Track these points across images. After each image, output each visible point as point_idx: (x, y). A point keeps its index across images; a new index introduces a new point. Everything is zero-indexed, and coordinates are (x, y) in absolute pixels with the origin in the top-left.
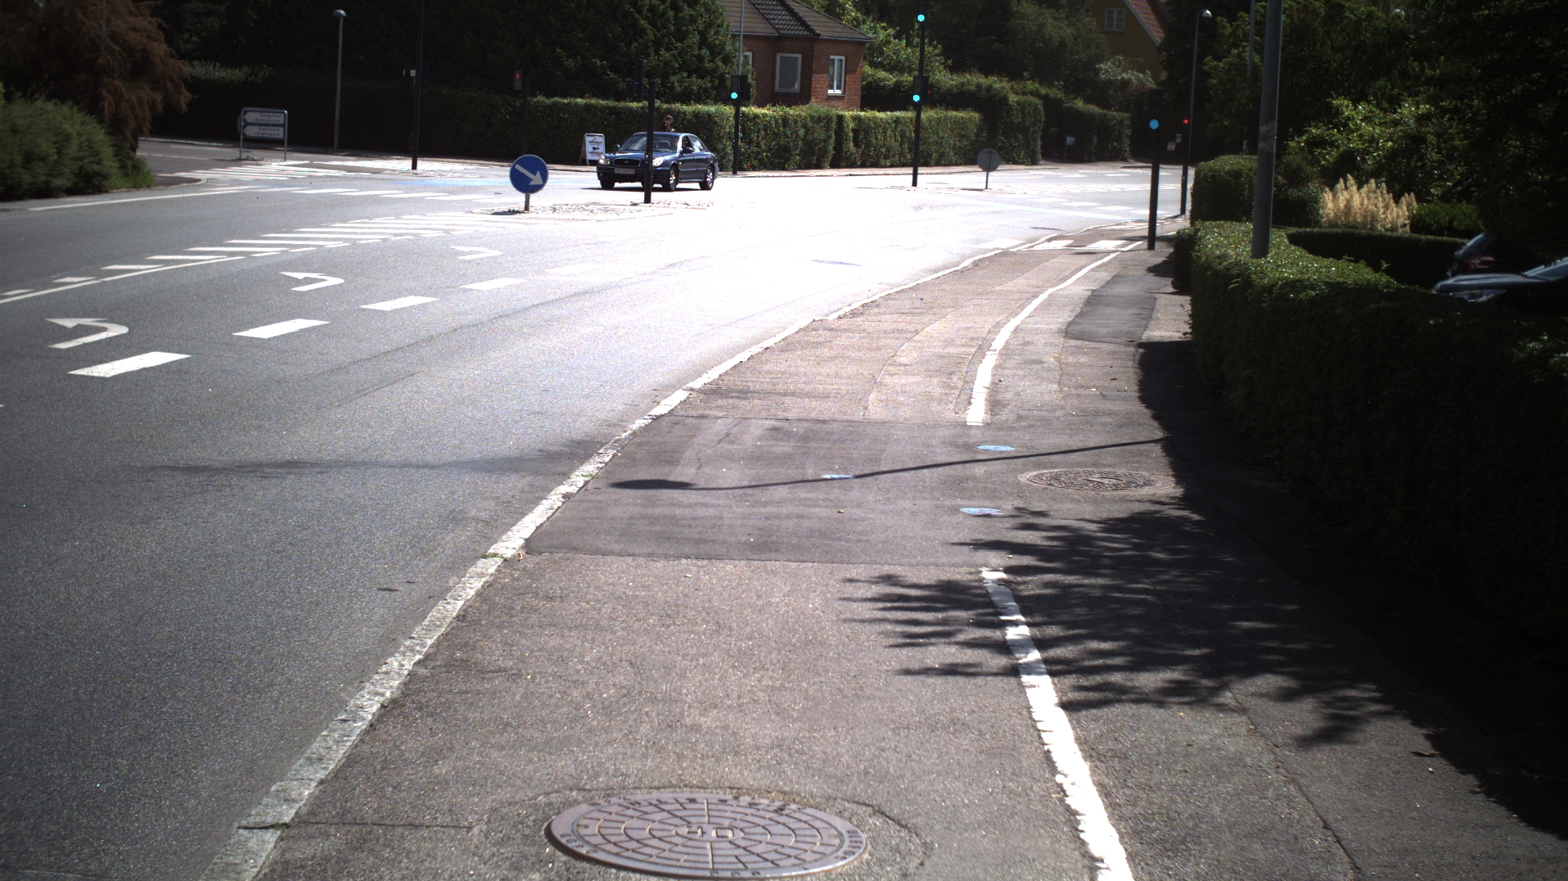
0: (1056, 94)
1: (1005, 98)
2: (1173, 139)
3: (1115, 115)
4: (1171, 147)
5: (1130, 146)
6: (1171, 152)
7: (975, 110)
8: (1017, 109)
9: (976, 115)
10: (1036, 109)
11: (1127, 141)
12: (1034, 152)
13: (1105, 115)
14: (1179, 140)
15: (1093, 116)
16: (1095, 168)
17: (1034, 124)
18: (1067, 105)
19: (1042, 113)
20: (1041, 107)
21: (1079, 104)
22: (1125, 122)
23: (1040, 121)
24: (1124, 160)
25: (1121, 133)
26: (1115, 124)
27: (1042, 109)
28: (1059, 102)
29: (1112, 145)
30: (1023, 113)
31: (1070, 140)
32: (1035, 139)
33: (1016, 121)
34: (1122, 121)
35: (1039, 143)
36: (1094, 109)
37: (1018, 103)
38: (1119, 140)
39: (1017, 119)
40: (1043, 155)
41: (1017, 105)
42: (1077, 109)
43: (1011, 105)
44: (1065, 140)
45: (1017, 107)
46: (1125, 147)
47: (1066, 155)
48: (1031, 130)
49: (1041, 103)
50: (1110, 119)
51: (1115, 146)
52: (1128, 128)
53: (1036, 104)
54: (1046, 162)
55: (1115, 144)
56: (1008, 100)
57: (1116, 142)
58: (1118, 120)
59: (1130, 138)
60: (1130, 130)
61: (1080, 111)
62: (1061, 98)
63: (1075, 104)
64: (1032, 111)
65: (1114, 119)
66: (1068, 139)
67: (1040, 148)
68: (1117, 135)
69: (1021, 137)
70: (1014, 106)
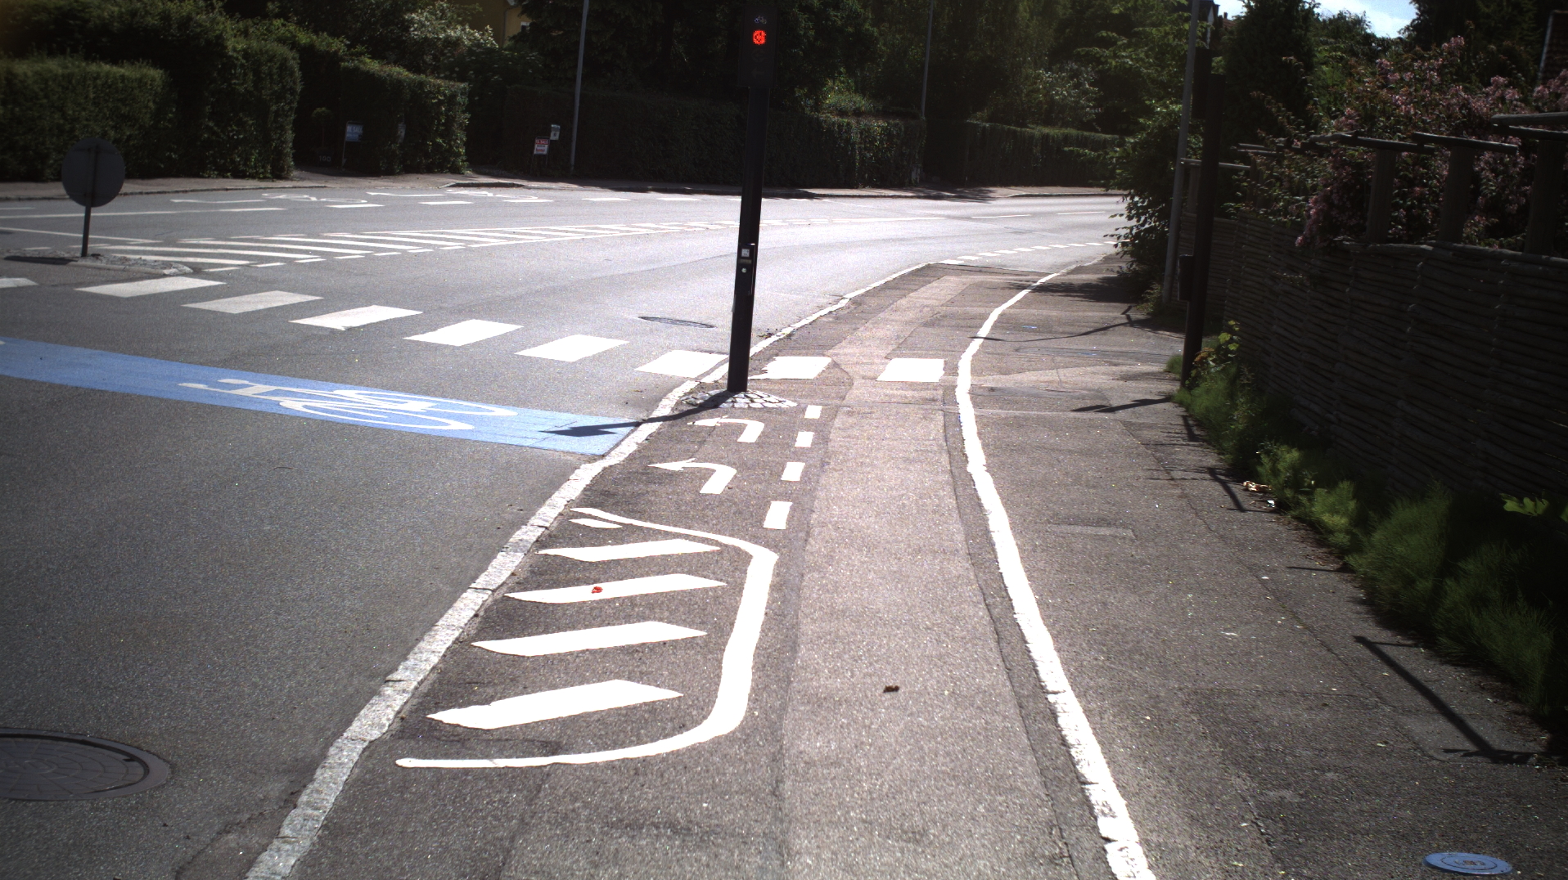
0: (329, 45)
1: (219, 41)
2: (545, 134)
3: (440, 85)
4: (541, 148)
5: (466, 144)
6: (540, 156)
7: (155, 65)
8: (242, 66)
9: (155, 74)
10: (284, 67)
11: (461, 136)
12: (279, 154)
13: (421, 84)
14: (555, 136)
15: (398, 84)
16: (399, 185)
17: (279, 97)
18: (350, 65)
19: (298, 74)
20: (294, 65)
21: (373, 66)
22: (459, 99)
23: (293, 91)
24: (455, 170)
25: (450, 120)
26: (440, 103)
27: (296, 68)
28: (333, 59)
29: (434, 144)
30: (257, 72)
31: (353, 132)
32: (282, 128)
33: (242, 89)
34: (453, 96)
35: (290, 135)
36: (400, 72)
37: (246, 54)
38: (447, 134)
39: (243, 85)
40: (295, 158)
41: (244, 58)
42: (368, 72)
43: (231, 56)
44: (344, 132)
45: (244, 61)
46: (457, 147)
47: (344, 161)
48: (274, 108)
49: (297, 56)
50: (430, 92)
51: (440, 145)
52: (464, 112)
53: (286, 60)
54: (304, 174)
55: (439, 140)
56: (226, 47)
57: (442, 136)
58: (445, 95)
59: (468, 130)
60: (468, 115)
61: (373, 74)
62: (336, 52)
63: (365, 63)
64: (275, 71)
65: (439, 92)
66: (349, 128)
67: (290, 145)
68: (443, 124)
69: (251, 122)
70: (237, 59)
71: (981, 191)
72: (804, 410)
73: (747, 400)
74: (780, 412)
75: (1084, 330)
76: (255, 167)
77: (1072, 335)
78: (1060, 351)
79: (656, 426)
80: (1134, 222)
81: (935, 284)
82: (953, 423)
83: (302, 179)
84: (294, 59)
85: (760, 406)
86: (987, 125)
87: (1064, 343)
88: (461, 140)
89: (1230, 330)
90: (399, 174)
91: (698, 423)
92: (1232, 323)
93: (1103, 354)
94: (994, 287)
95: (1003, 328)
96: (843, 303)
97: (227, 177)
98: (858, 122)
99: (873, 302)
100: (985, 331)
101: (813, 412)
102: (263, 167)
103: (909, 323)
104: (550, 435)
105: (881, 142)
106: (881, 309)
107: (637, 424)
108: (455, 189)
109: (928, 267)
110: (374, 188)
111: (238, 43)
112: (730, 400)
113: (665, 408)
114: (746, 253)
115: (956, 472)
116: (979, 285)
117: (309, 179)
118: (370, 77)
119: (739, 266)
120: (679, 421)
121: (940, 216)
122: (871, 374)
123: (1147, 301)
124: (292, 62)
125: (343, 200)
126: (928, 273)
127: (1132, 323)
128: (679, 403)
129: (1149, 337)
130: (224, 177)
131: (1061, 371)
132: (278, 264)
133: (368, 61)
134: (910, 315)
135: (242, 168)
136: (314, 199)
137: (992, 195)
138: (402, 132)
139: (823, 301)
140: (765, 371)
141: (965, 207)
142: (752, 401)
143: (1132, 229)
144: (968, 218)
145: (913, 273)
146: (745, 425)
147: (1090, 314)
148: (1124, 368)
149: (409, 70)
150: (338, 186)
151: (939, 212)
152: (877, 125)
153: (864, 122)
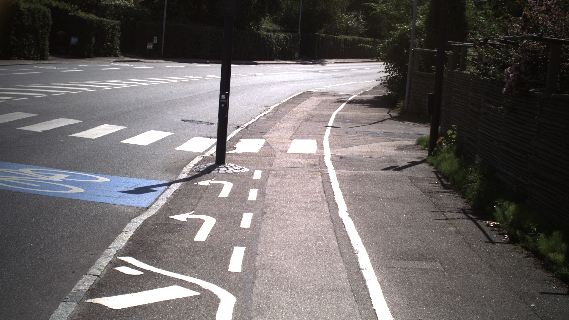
0: (64, 6)
1: (17, 5)
2: (152, 40)
3: (110, 22)
4: (150, 46)
5: (120, 45)
6: (150, 49)
8: (27, 15)
10: (44, 15)
11: (118, 42)
12: (43, 50)
13: (101, 21)
14: (155, 41)
15: (92, 21)
16: (92, 62)
17: (43, 27)
18: (73, 14)
19: (50, 18)
21: (82, 14)
22: (117, 27)
23: (48, 25)
24: (116, 56)
25: (113, 35)
26: (109, 29)
27: (50, 15)
28: (66, 12)
29: (107, 45)
30: (33, 17)
31: (74, 40)
32: (44, 39)
33: (27, 24)
34: (114, 26)
35: (47, 42)
36: (92, 16)
37: (29, 10)
38: (112, 41)
39: (27, 22)
40: (50, 51)
41: (28, 11)
42: (80, 17)
43: (22, 11)
44: (70, 41)
45: (27, 13)
46: (116, 46)
47: (70, 52)
48: (41, 31)
49: (50, 10)
50: (105, 25)
51: (109, 46)
52: (119, 32)
53: (45, 12)
54: (54, 58)
55: (109, 44)
56: (20, 7)
57: (110, 42)
58: (111, 26)
59: (120, 39)
60: (120, 33)
61: (82, 18)
62: (67, 9)
63: (79, 13)
64: (41, 17)
65: (108, 24)
66: (72, 39)
67: (48, 46)
68: (110, 37)
69: (31, 37)
70: (25, 12)
71: (321, 61)
72: (252, 174)
73: (225, 169)
74: (241, 175)
75: (373, 122)
76: (33, 55)
77: (369, 124)
78: (366, 134)
79: (179, 184)
80: (388, 74)
81: (307, 101)
82: (326, 181)
83: (53, 60)
84: (49, 12)
85: (231, 172)
86: (324, 35)
87: (367, 129)
88: (118, 43)
89: (452, 129)
90: (93, 57)
91: (200, 183)
92: (453, 126)
93: (385, 134)
94: (332, 102)
95: (338, 121)
96: (270, 110)
97: (22, 60)
98: (274, 35)
99: (283, 110)
100: (331, 123)
101: (257, 175)
102: (37, 55)
103: (298, 119)
104: (123, 194)
105: (283, 42)
106: (286, 113)
107: (169, 184)
108: (115, 63)
109: (304, 93)
110: (82, 63)
111: (25, 5)
112: (217, 169)
113: (184, 175)
114: (223, 97)
115: (333, 216)
116: (326, 101)
117: (56, 60)
118: (81, 19)
119: (220, 104)
120: (190, 182)
121: (307, 71)
122: (284, 149)
123: (398, 108)
124: (48, 13)
125: (67, 68)
126: (304, 96)
127: (392, 118)
128: (191, 171)
129: (401, 125)
130: (20, 59)
131: (371, 145)
132: (25, 98)
133: (80, 12)
134: (298, 116)
135: (27, 56)
136: (55, 68)
137: (326, 62)
138: (94, 40)
139: (261, 109)
140: (235, 148)
141: (316, 67)
142: (228, 169)
143: (387, 77)
144: (318, 72)
145: (298, 96)
146: (223, 185)
147: (374, 114)
148: (398, 143)
149: (97, 16)
150: (67, 63)
151: (306, 69)
152: (282, 35)
153: (276, 34)
